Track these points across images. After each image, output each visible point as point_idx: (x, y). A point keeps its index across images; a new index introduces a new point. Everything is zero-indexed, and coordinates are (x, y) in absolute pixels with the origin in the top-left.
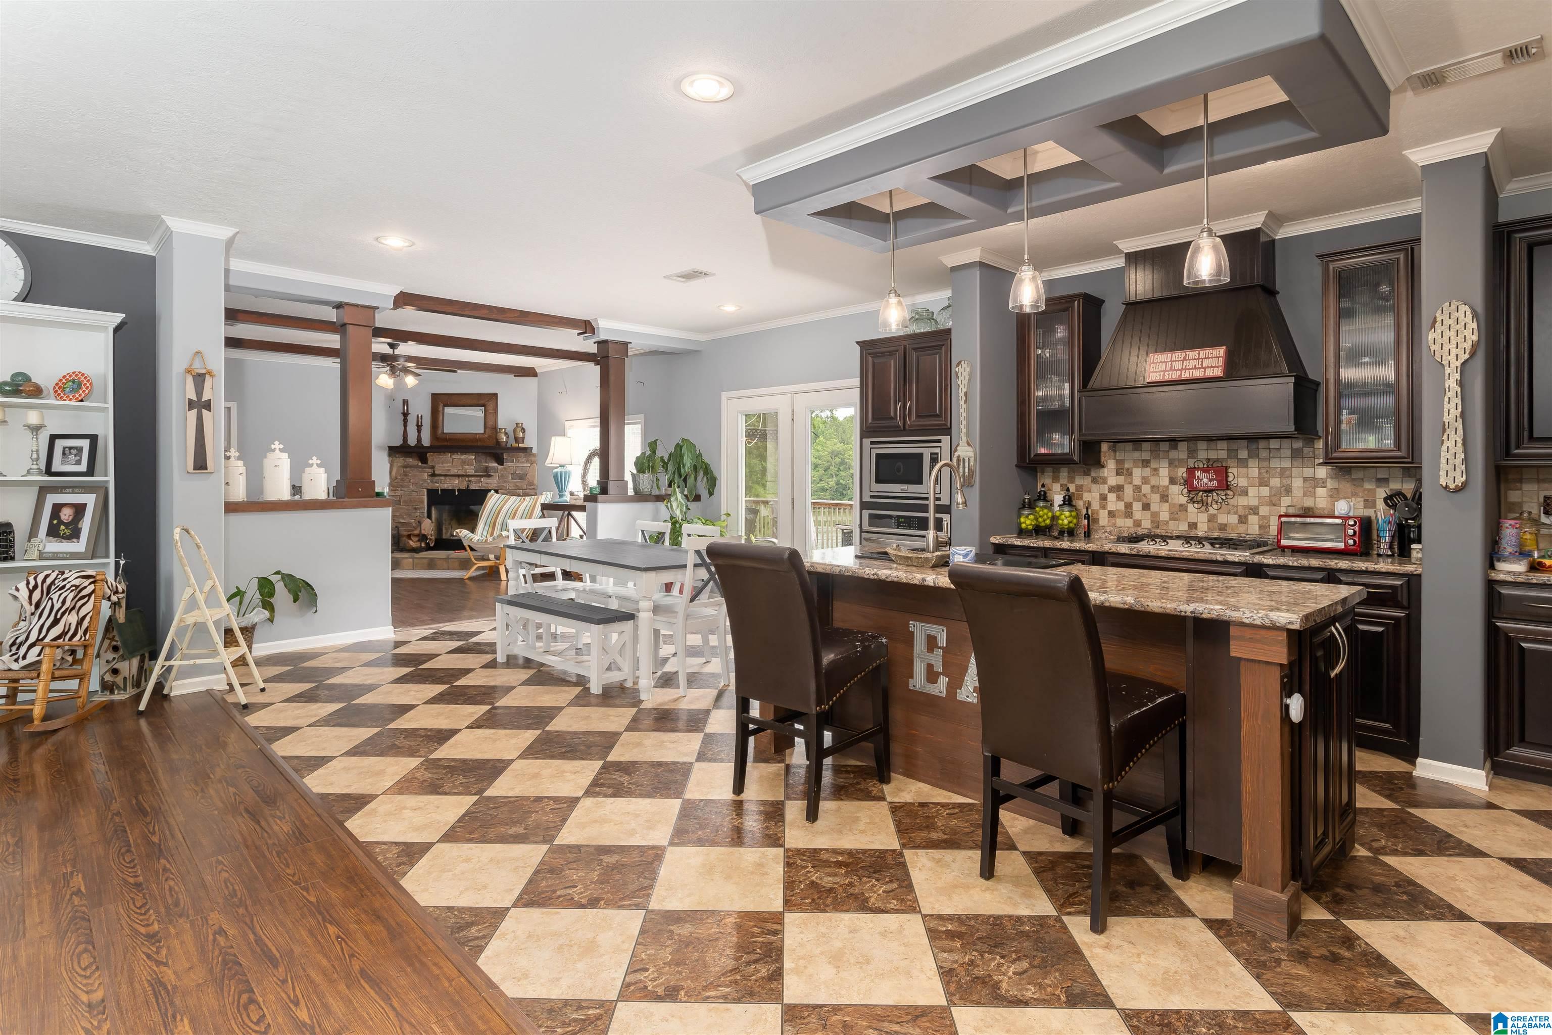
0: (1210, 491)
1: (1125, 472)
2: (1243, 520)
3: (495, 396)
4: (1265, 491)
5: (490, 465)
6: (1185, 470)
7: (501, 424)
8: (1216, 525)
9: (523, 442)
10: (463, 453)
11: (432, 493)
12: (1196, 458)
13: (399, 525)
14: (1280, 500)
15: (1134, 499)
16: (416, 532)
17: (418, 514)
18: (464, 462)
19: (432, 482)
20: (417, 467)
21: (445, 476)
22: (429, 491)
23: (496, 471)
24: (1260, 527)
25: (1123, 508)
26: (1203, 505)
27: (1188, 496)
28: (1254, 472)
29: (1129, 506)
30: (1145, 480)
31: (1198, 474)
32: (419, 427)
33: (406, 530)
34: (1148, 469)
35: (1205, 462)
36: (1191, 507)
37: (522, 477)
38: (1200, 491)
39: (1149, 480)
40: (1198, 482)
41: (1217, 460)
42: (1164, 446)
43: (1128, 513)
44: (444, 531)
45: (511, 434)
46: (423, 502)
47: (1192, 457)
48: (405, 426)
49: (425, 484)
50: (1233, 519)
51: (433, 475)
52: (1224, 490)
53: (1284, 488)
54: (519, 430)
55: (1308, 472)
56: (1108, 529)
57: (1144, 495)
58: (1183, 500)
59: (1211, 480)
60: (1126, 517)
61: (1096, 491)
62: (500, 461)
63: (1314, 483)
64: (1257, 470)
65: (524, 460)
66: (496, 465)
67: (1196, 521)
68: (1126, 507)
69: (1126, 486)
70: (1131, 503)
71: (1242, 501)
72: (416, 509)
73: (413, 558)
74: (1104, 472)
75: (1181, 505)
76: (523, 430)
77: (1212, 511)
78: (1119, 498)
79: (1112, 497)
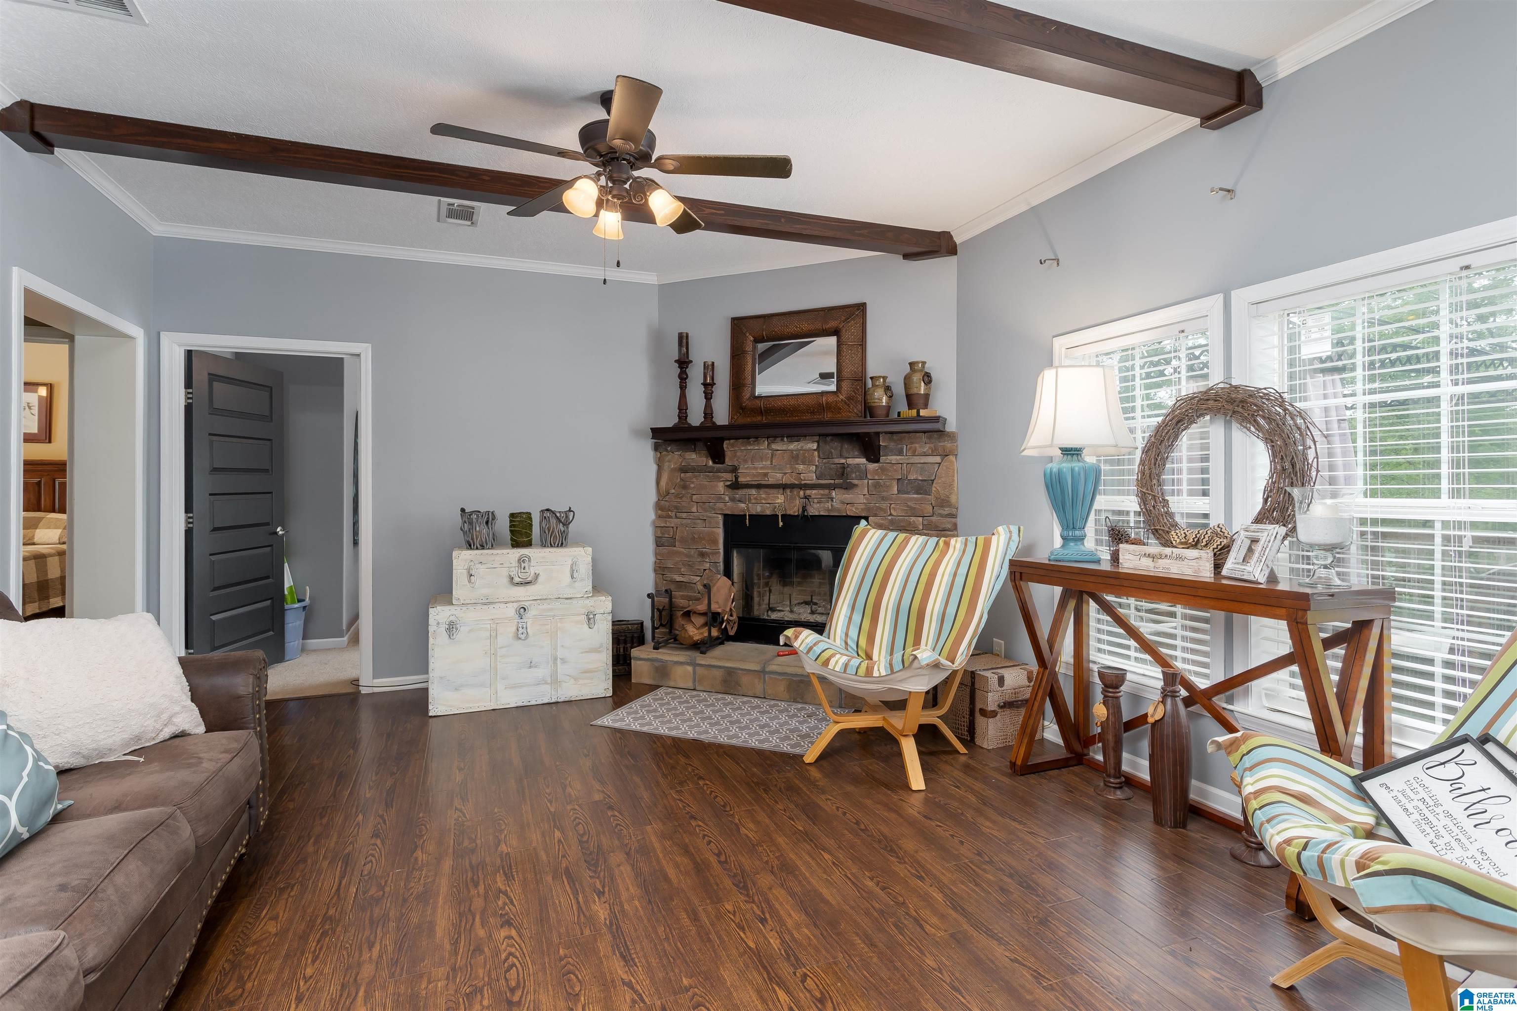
3: (861, 308)
5: (850, 461)
7: (874, 367)
9: (926, 406)
10: (792, 438)
11: (732, 522)
13: (672, 587)
16: (702, 607)
17: (707, 566)
18: (795, 458)
19: (732, 499)
20: (703, 469)
21: (759, 487)
22: (726, 517)
23: (863, 474)
32: (708, 387)
33: (683, 597)
37: (923, 487)
44: (756, 599)
45: (899, 389)
46: (715, 542)
48: (683, 387)
49: (721, 505)
51: (735, 486)
54: (917, 377)
62: (871, 450)
65: (926, 448)
66: (863, 461)
72: (702, 555)
73: (694, 665)
76: (928, 378)
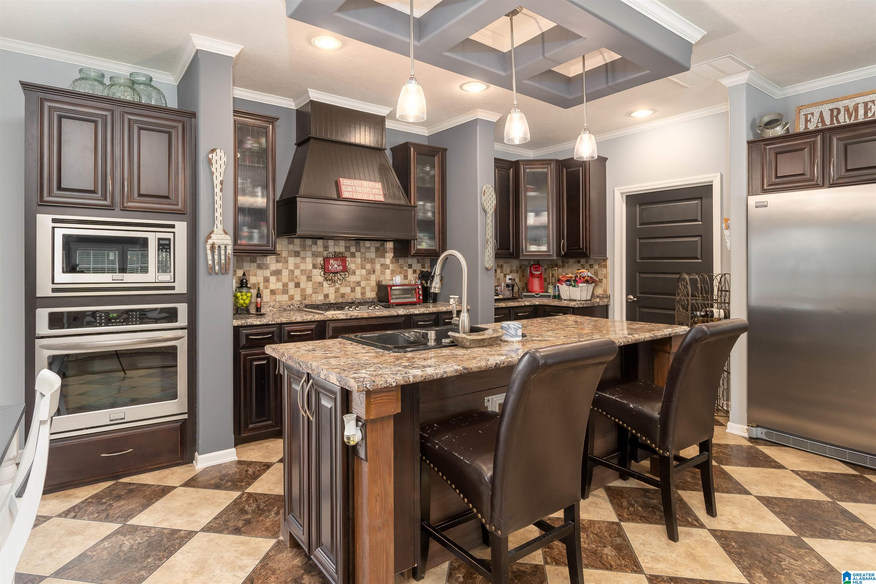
0: (337, 273)
1: (283, 260)
2: (353, 290)
4: (364, 272)
6: (322, 259)
8: (339, 295)
12: (328, 251)
14: (370, 277)
15: (289, 280)
24: (361, 293)
25: (281, 287)
26: (332, 282)
27: (324, 276)
28: (358, 260)
29: (285, 285)
30: (297, 266)
31: (331, 261)
34: (299, 258)
35: (333, 254)
36: (325, 284)
38: (331, 273)
39: (299, 266)
40: (332, 267)
41: (340, 253)
42: (309, 242)
43: (285, 291)
47: (326, 250)
50: (348, 290)
52: (344, 272)
53: (372, 270)
55: (382, 260)
56: (272, 304)
57: (296, 277)
58: (321, 279)
59: (339, 266)
60: (283, 294)
61: (260, 275)
63: (384, 266)
64: (360, 259)
67: (328, 293)
68: (283, 286)
69: (283, 271)
70: (287, 283)
71: (352, 279)
74: (266, 260)
75: (319, 283)
77: (337, 286)
78: (278, 280)
79: (273, 279)
